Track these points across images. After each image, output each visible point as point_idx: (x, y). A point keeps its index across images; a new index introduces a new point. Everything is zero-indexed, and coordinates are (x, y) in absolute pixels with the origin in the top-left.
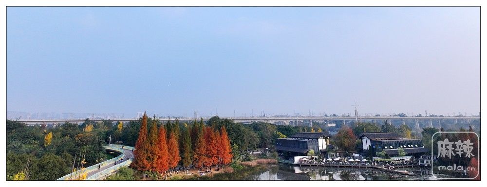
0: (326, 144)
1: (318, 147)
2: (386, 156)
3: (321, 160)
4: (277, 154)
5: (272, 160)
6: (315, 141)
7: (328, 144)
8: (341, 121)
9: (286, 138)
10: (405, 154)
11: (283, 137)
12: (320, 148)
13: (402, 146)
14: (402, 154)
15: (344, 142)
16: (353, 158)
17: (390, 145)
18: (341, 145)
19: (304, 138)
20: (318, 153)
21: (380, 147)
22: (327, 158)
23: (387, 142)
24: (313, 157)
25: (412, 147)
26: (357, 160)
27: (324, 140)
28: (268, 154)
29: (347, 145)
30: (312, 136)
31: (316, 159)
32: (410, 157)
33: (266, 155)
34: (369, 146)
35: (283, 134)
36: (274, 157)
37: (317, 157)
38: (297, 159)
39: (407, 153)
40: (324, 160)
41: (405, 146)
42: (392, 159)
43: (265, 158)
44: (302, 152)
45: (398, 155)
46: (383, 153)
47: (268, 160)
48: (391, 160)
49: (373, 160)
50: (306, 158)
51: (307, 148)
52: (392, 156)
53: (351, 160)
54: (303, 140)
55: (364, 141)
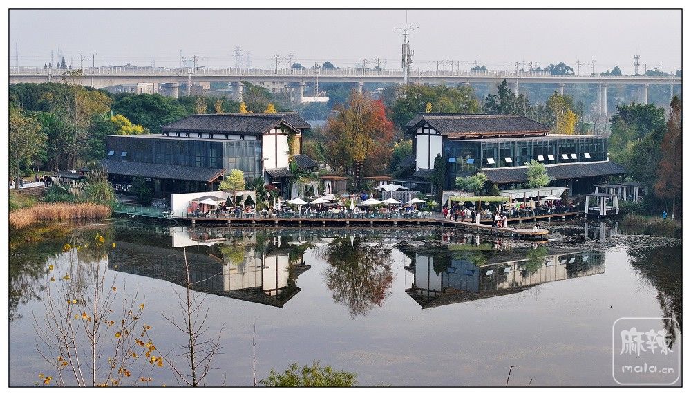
0: (290, 151)
1: (260, 162)
2: (488, 188)
3: (267, 202)
4: (108, 188)
5: (91, 208)
6: (252, 142)
7: (297, 153)
8: (351, 85)
9: (145, 133)
10: (546, 183)
11: (132, 130)
12: (268, 165)
13: (541, 158)
14: (539, 180)
15: (353, 145)
16: (378, 196)
17: (505, 153)
18: (340, 158)
19: (211, 134)
20: (259, 181)
21: (470, 161)
22: (289, 198)
23: (496, 144)
24: (238, 194)
25: (573, 161)
26: (392, 201)
27: (283, 139)
28: (75, 188)
29: (361, 156)
30: (242, 127)
31: (249, 202)
32: (561, 190)
33: (67, 192)
34: (438, 158)
35: (134, 121)
36: (99, 196)
37: (253, 195)
38: (181, 203)
39: (553, 178)
40: (278, 204)
41: (551, 157)
42: (505, 195)
43: (64, 201)
44: (201, 177)
45: (525, 185)
46: (479, 179)
47: (74, 207)
48: (498, 199)
49: (443, 203)
50: (213, 199)
51: (220, 166)
52: (507, 186)
53: (372, 201)
54: (206, 137)
55: (422, 141)
